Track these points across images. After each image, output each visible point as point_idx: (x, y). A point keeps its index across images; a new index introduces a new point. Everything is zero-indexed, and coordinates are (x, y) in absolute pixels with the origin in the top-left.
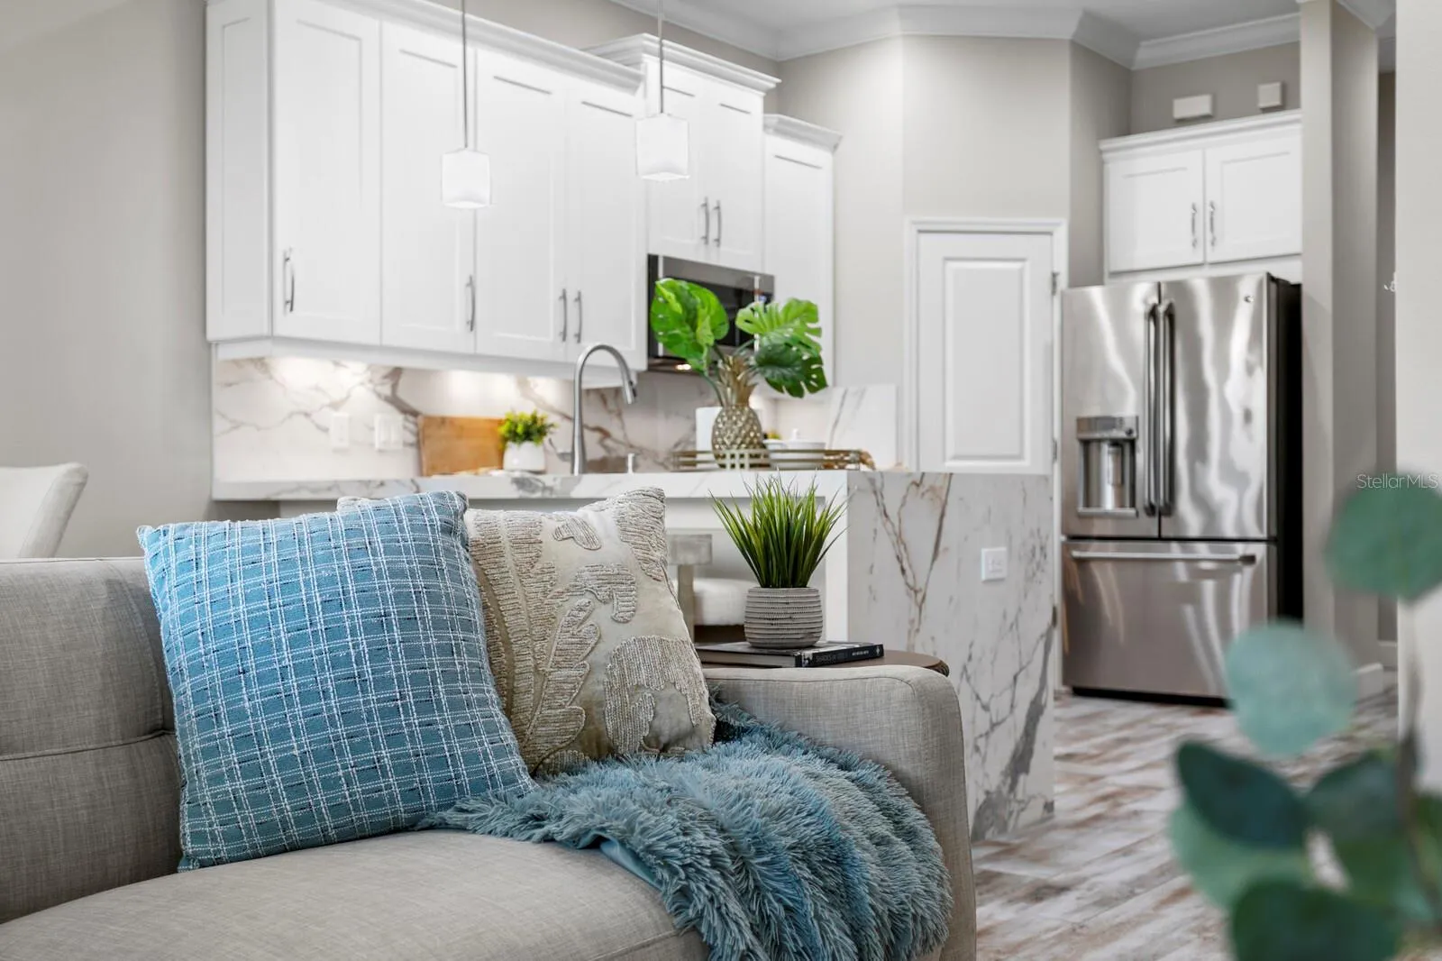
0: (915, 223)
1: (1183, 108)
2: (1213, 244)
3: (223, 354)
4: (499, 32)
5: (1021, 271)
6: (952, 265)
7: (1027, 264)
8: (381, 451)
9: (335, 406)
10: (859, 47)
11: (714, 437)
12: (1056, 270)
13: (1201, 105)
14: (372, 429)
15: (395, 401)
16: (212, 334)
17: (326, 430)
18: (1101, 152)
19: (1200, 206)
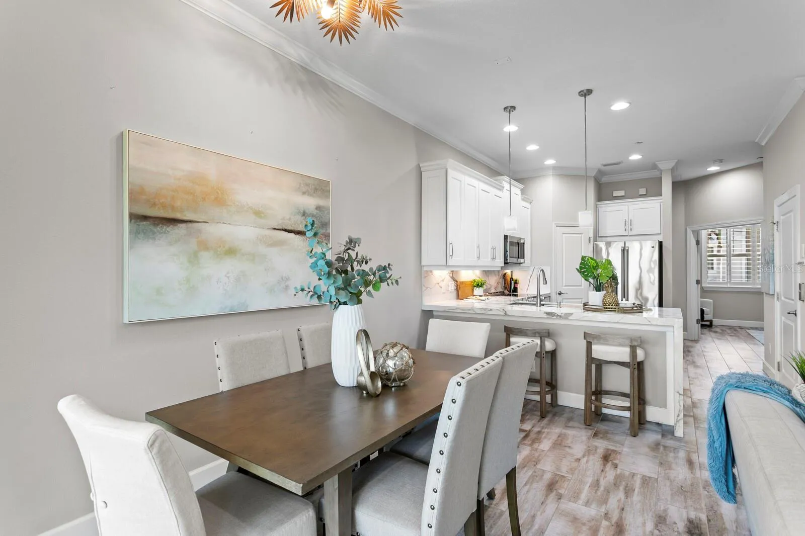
0: (556, 224)
1: (616, 194)
2: (631, 230)
3: (425, 269)
4: (480, 175)
5: (581, 237)
6: (564, 235)
7: (583, 235)
8: (451, 292)
9: (443, 281)
10: (539, 177)
11: (603, 301)
12: (590, 236)
13: (622, 193)
14: (449, 286)
15: (453, 278)
16: (422, 264)
17: (441, 288)
18: (597, 205)
19: (627, 220)
